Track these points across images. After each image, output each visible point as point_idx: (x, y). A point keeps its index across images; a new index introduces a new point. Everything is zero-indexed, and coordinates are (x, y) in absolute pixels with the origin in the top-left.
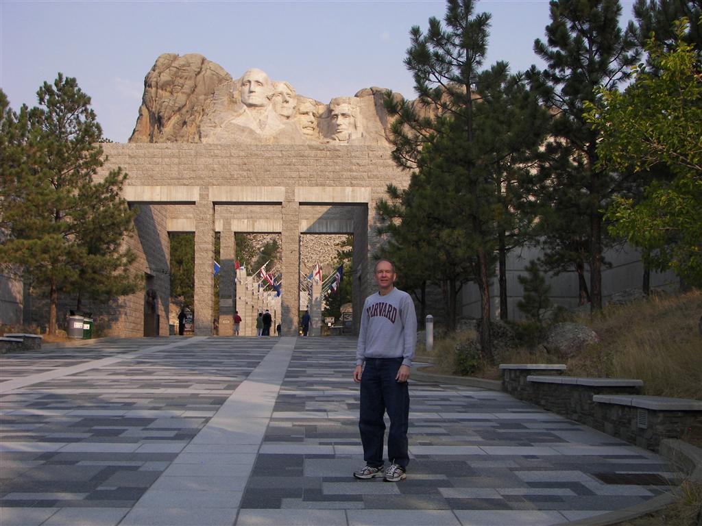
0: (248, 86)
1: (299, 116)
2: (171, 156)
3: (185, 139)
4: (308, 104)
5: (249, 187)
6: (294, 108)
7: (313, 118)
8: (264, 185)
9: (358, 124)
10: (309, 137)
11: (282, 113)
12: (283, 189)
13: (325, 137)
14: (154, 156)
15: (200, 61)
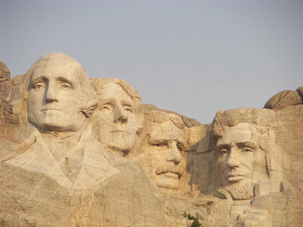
0: (42, 89)
1: (148, 149)
4: (167, 125)
6: (138, 133)
7: (177, 154)
9: (274, 165)
10: (170, 192)
11: (112, 144)
13: (204, 192)
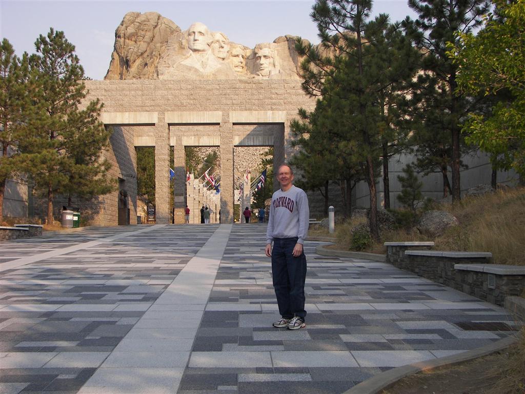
0: (193, 36)
1: (231, 58)
2: (137, 89)
3: (147, 76)
4: (238, 49)
5: (195, 112)
6: (228, 52)
7: (242, 60)
8: (206, 110)
9: (276, 64)
10: (239, 73)
11: (218, 56)
12: (220, 113)
13: (252, 73)
14: (123, 90)
15: (157, 18)
